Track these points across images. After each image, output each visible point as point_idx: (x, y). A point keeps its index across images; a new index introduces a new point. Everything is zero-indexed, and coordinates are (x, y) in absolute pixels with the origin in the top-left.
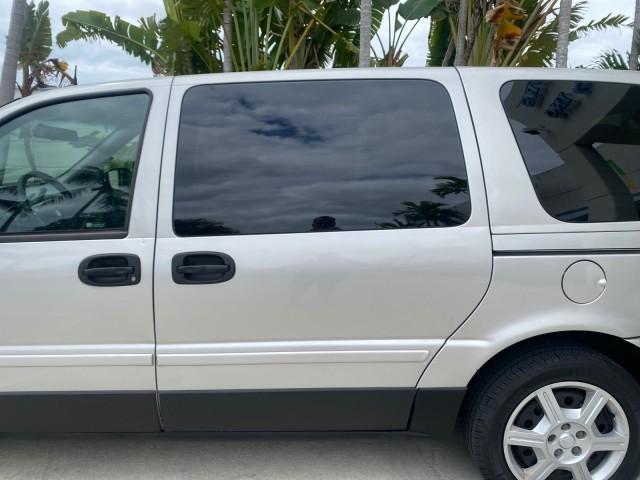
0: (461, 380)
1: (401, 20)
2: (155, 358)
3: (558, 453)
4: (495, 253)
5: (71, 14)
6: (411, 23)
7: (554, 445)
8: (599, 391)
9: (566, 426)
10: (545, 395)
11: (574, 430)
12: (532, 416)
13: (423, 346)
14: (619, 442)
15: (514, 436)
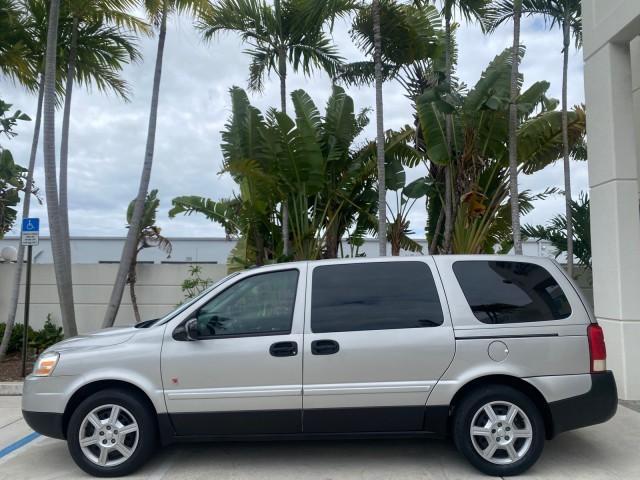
0: (446, 400)
1: (405, 197)
2: (302, 391)
3: (498, 439)
4: (456, 339)
6: (411, 200)
7: (496, 435)
8: (513, 406)
9: (500, 425)
10: (488, 408)
11: (504, 426)
12: (482, 420)
13: (427, 384)
14: (528, 432)
15: (475, 431)
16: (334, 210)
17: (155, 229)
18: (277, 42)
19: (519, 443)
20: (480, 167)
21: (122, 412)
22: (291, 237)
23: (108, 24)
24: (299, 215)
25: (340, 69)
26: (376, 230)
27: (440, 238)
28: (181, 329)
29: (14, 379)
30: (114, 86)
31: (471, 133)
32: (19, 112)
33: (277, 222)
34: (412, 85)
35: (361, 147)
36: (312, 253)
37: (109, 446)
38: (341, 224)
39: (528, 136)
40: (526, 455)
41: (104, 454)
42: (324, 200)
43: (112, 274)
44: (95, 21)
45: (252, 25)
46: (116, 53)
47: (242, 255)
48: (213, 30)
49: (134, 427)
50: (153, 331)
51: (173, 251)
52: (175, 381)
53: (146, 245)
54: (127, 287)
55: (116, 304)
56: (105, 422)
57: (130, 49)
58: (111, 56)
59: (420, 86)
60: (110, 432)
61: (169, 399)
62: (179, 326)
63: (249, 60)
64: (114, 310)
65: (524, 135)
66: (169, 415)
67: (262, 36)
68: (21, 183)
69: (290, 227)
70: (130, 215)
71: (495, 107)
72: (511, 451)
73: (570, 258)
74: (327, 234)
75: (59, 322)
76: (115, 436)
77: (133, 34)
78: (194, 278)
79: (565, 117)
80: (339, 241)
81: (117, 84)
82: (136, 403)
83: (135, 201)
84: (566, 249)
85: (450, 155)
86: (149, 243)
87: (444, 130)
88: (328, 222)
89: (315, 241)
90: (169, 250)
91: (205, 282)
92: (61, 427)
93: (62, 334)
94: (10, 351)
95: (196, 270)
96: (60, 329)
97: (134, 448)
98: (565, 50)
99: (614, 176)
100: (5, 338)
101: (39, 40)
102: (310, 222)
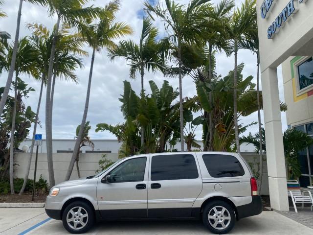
0: (199, 206)
1: (193, 125)
2: (147, 202)
3: (218, 220)
4: (203, 183)
5: (99, 124)
6: (195, 126)
7: (217, 218)
8: (224, 208)
9: (219, 215)
10: (214, 209)
12: (213, 213)
13: (192, 200)
14: (229, 218)
15: (210, 217)
16: (163, 130)
17: (87, 138)
18: (140, 61)
19: (226, 221)
20: (222, 114)
21: (82, 210)
22: (145, 141)
23: (71, 53)
24: (149, 132)
27: (208, 143)
29: (29, 202)
30: (72, 77)
31: (218, 100)
32: (31, 88)
33: (139, 135)
34: (196, 77)
35: (175, 104)
36: (154, 148)
37: (77, 222)
38: (166, 136)
39: (243, 101)
40: (228, 226)
41: (75, 225)
42: (159, 126)
43: (70, 156)
44: (65, 52)
45: (130, 54)
46: (73, 64)
47: (124, 149)
48: (114, 56)
49: (86, 215)
51: (95, 147)
52: (102, 198)
53: (83, 145)
54: (76, 163)
55: (71, 170)
56: (76, 213)
57: (79, 63)
58: (71, 65)
59: (200, 78)
60: (78, 217)
61: (99, 205)
62: (103, 178)
64: (70, 173)
66: (99, 211)
67: (134, 59)
69: (145, 137)
70: (78, 132)
71: (227, 91)
72: (223, 224)
74: (160, 140)
75: (47, 177)
76: (80, 219)
77: (80, 57)
78: (104, 159)
79: (258, 93)
80: (165, 143)
81: (73, 77)
83: (80, 126)
85: (211, 107)
86: (85, 144)
87: (208, 97)
88: (160, 135)
89: (155, 143)
90: (93, 147)
91: (109, 161)
92: (60, 215)
93: (48, 182)
94: (25, 190)
95: (105, 156)
96: (46, 181)
97: (86, 223)
98: (258, 65)
99: (272, 120)
100: (24, 185)
101: (42, 60)
102: (153, 135)
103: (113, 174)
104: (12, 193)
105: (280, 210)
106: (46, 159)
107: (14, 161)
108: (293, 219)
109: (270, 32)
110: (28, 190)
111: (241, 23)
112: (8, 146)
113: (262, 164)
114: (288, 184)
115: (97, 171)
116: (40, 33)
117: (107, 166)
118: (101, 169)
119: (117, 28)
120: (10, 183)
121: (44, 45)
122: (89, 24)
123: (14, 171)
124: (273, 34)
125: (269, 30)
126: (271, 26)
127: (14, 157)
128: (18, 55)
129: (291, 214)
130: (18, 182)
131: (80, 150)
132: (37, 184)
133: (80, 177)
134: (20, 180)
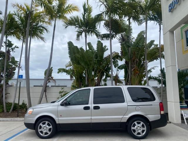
0: (126, 121)
1: (118, 69)
2: (91, 118)
3: (138, 130)
4: (128, 106)
5: (59, 69)
6: (120, 70)
7: (137, 129)
8: (142, 122)
9: (138, 127)
10: (136, 123)
12: (134, 125)
14: (145, 129)
15: (132, 128)
16: (99, 73)
17: (52, 77)
18: (84, 29)
19: (143, 131)
21: (48, 123)
22: (88, 80)
23: (40, 24)
25: (100, 35)
26: (111, 78)
27: (128, 80)
28: (62, 103)
29: (15, 117)
30: (41, 39)
31: (135, 53)
32: (16, 46)
33: (84, 75)
34: (120, 39)
35: (107, 56)
36: (94, 84)
37: (45, 131)
38: (101, 77)
39: (150, 53)
40: (145, 134)
41: (44, 133)
42: (97, 70)
43: (40, 89)
44: (37, 23)
45: (77, 24)
46: (42, 30)
47: (75, 85)
48: (67, 26)
49: (51, 127)
50: (56, 104)
51: (56, 83)
52: (61, 116)
53: (49, 82)
54: (44, 93)
55: (41, 97)
56: (44, 125)
57: (46, 30)
58: (41, 31)
59: (122, 39)
60: (45, 128)
61: (59, 120)
63: (77, 33)
64: (41, 99)
65: (149, 53)
66: (59, 124)
67: (80, 27)
68: (17, 65)
70: (45, 74)
71: (140, 47)
72: (141, 133)
73: (162, 85)
74: (97, 79)
75: (26, 102)
76: (47, 129)
77: (47, 26)
78: (62, 90)
80: (101, 81)
82: (52, 121)
83: (47, 70)
84: (161, 83)
85: (130, 58)
86: (50, 81)
87: (128, 52)
88: (98, 76)
89: (94, 80)
90: (55, 83)
91: (65, 92)
92: (34, 127)
93: (27, 105)
94: (13, 110)
95: (63, 89)
96: (26, 104)
97: (51, 132)
98: (160, 31)
99: (171, 65)
100: (12, 107)
101: (22, 28)
102: (93, 75)
103: (68, 100)
104: (5, 112)
105: (175, 123)
106: (25, 90)
107: (6, 92)
108: (185, 129)
109: (170, 7)
110: (15, 110)
111: (150, 3)
112: (2, 82)
113: (163, 94)
114: (180, 106)
115: (58, 98)
116: (21, 11)
117: (64, 95)
118: (61, 96)
119: (70, 7)
120: (3, 105)
121: (23, 18)
122: (51, 5)
123: (6, 98)
124: (172, 9)
125: (170, 6)
126: (171, 4)
127: (5, 89)
128: (6, 25)
129: (183, 125)
130: (9, 105)
131: (47, 85)
132: (21, 106)
133: (47, 102)
134: (10, 103)
